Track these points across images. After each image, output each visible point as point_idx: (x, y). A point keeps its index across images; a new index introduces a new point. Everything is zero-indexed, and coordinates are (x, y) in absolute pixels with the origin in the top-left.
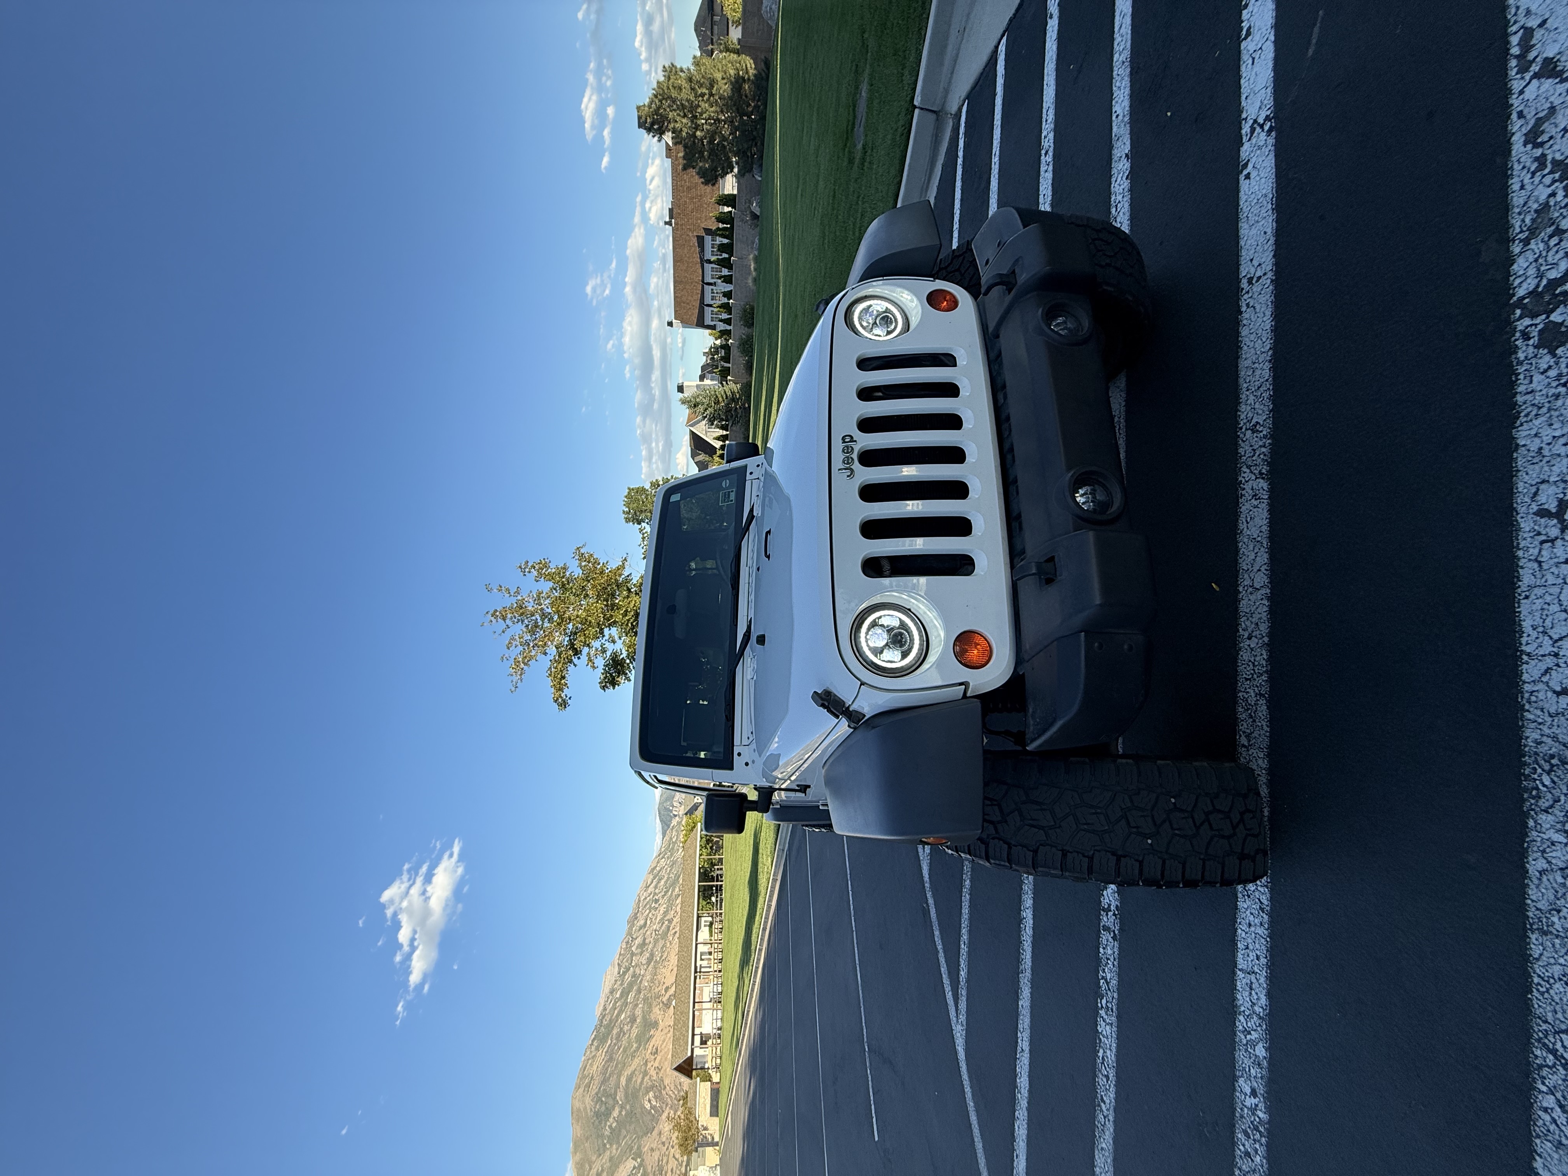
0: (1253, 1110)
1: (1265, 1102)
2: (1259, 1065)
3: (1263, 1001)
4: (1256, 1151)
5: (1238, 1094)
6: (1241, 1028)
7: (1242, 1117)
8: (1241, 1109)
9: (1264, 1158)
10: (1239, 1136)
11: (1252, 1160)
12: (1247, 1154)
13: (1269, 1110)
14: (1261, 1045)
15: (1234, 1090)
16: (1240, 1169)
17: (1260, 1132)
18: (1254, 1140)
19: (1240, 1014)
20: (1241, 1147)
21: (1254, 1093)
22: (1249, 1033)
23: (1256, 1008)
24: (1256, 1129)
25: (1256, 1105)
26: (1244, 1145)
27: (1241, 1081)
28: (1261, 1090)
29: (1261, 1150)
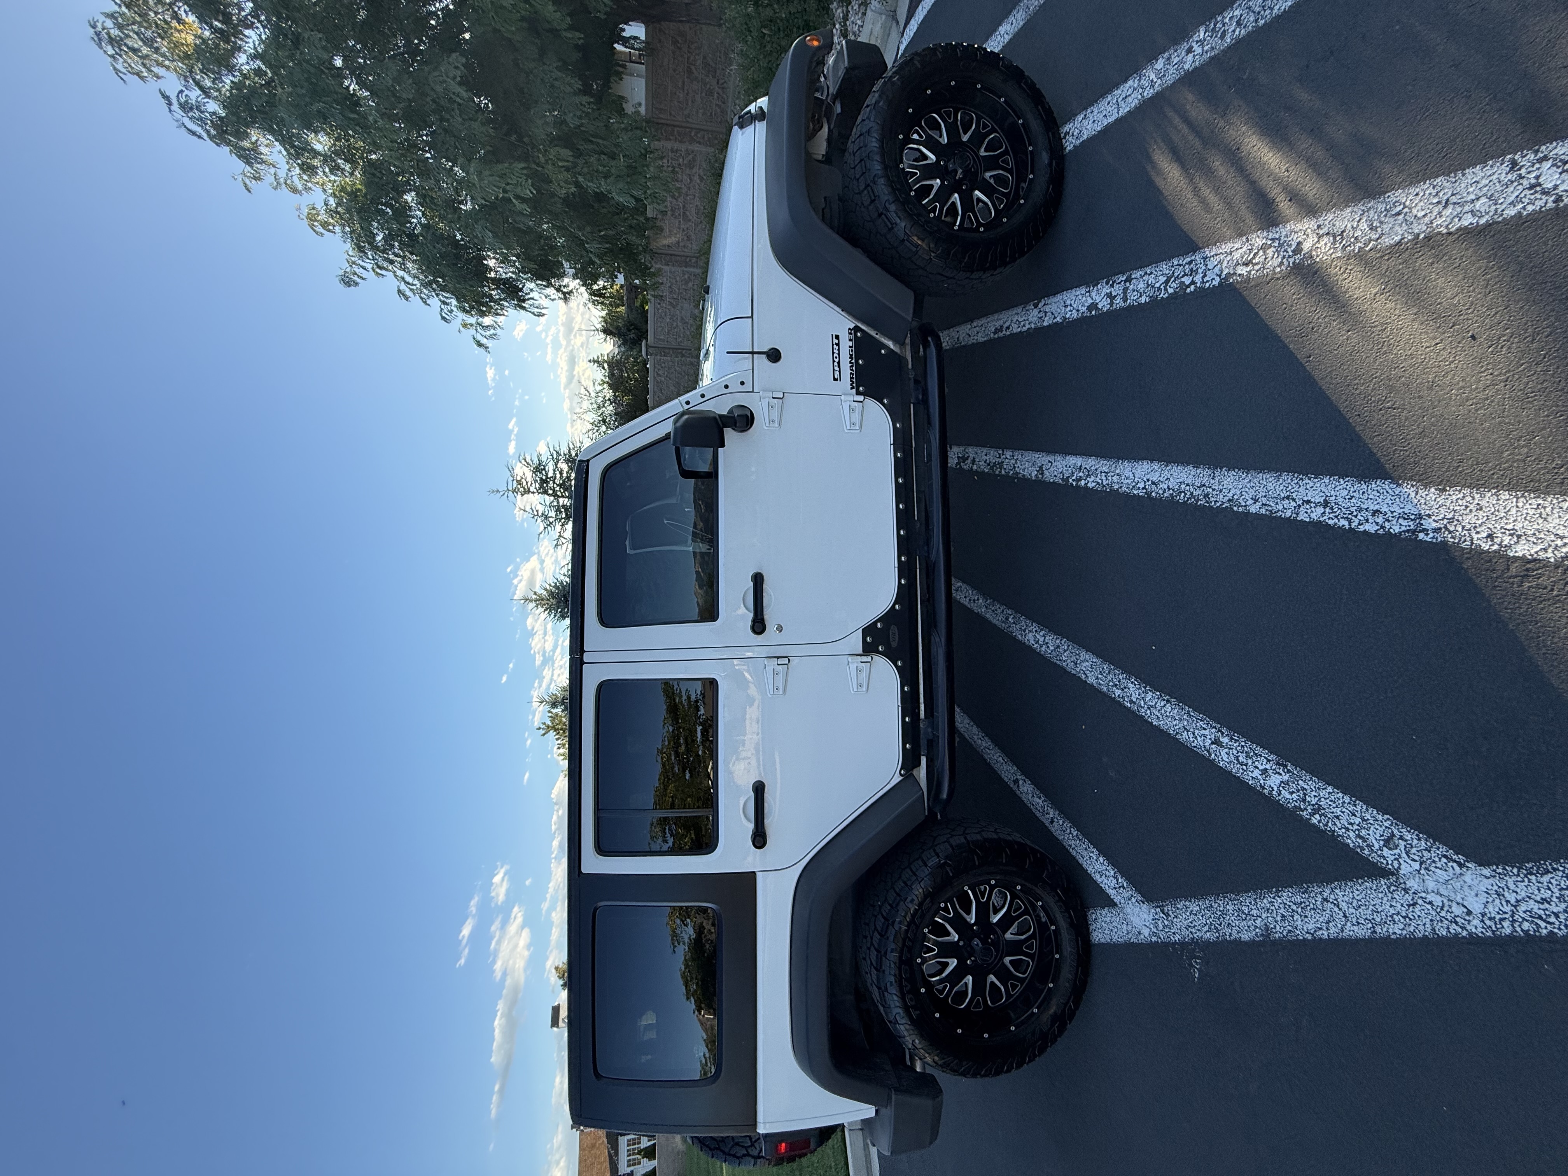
0: (1201, 43)
1: (1191, 37)
2: (1169, 59)
3: (1130, 83)
4: (1231, 18)
5: (1197, 63)
6: (1152, 91)
7: (1212, 48)
8: (1206, 53)
9: (1232, 7)
10: (1229, 40)
11: (1241, 16)
12: (1239, 23)
13: (1196, 29)
14: (1156, 66)
15: (1196, 68)
16: (1256, 21)
17: (1215, 25)
18: (1224, 25)
19: (1143, 97)
20: (1237, 33)
21: (1190, 50)
22: (1152, 81)
23: (1136, 86)
24: (1214, 30)
25: (1197, 42)
26: (1234, 31)
27: (1186, 67)
28: (1185, 46)
29: (1228, 14)
